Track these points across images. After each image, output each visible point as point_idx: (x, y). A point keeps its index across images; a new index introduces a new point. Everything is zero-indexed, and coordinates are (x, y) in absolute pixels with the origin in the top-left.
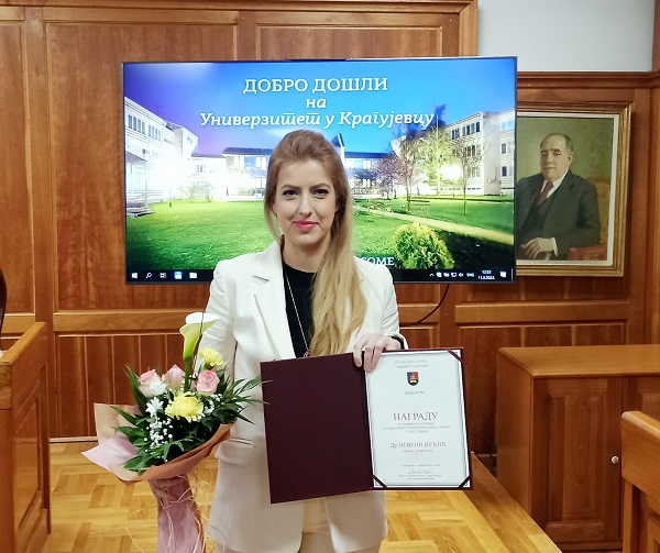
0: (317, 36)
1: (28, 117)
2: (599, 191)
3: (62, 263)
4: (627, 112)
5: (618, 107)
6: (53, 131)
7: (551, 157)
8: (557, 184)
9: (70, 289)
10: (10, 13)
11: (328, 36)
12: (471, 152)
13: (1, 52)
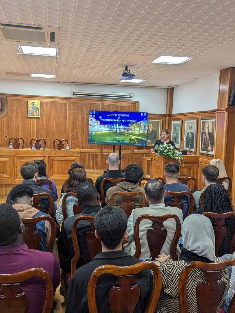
0: (113, 106)
1: (67, 117)
2: (157, 133)
3: (71, 141)
4: (162, 120)
5: (160, 119)
6: (71, 120)
7: (150, 127)
8: (151, 131)
9: (73, 145)
10: (65, 101)
11: (115, 106)
12: (141, 126)
13: (64, 107)
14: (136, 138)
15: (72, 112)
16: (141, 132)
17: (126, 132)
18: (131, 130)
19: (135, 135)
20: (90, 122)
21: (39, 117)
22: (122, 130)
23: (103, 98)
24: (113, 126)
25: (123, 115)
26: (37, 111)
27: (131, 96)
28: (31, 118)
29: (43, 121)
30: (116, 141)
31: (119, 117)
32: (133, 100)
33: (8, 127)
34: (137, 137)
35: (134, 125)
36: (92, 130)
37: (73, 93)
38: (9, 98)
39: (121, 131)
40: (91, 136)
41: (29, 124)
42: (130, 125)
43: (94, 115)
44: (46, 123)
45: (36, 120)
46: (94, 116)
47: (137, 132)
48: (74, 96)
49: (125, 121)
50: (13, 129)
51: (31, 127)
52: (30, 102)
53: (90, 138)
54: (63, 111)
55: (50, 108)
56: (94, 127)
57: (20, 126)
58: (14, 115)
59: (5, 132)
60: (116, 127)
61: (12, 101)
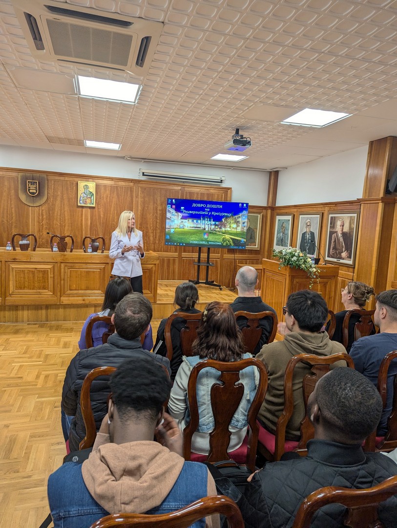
0: (197, 194)
1: (134, 208)
4: (261, 214)
10: (132, 184)
11: (200, 194)
12: (238, 222)
13: (129, 193)
14: (231, 238)
15: (140, 200)
16: (239, 229)
17: (218, 230)
18: (225, 227)
19: (231, 234)
20: (168, 215)
21: (94, 206)
22: (213, 227)
23: (184, 182)
24: (199, 221)
25: (214, 206)
26: (91, 198)
27: (221, 180)
29: (99, 212)
30: (204, 243)
31: (208, 208)
32: (224, 185)
33: (49, 219)
34: (233, 237)
35: (229, 220)
36: (170, 226)
37: (143, 173)
38: (51, 177)
39: (210, 228)
40: (169, 234)
41: (80, 215)
42: (223, 220)
43: (174, 204)
44: (104, 215)
45: (89, 210)
46: (174, 206)
47: (233, 230)
48: (144, 178)
49: (217, 214)
50: (56, 223)
51: (82, 220)
52: (82, 184)
53: (168, 237)
54: (129, 199)
55: (110, 194)
56: (173, 221)
57: (67, 218)
58: (58, 203)
59: (45, 226)
60: (204, 222)
61: (55, 181)
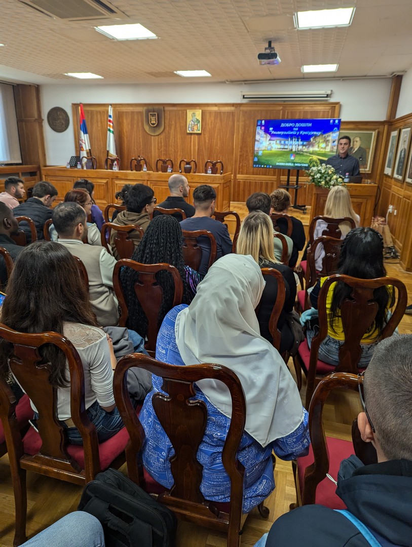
0: (300, 112)
1: (235, 132)
3: (239, 164)
5: (374, 130)
6: (240, 135)
7: (355, 143)
8: (356, 149)
9: (241, 170)
10: (233, 108)
12: (328, 141)
13: (231, 118)
14: (319, 159)
16: (328, 149)
17: (306, 150)
18: (313, 146)
19: (319, 154)
20: (257, 137)
21: (200, 132)
22: (300, 147)
23: (284, 101)
24: (287, 142)
25: (303, 125)
26: (197, 125)
27: (327, 95)
28: (191, 134)
29: (205, 138)
31: (296, 127)
32: (332, 100)
35: (318, 139)
36: (259, 148)
37: (244, 96)
38: (167, 108)
39: (298, 149)
40: (257, 156)
41: (189, 142)
42: (312, 139)
44: (209, 140)
45: (196, 136)
46: (263, 128)
47: (321, 150)
48: (245, 101)
49: (306, 133)
51: (191, 146)
53: (256, 159)
54: (231, 123)
55: (215, 120)
56: (261, 143)
57: (179, 145)
58: (172, 131)
60: (291, 142)
61: (170, 112)
